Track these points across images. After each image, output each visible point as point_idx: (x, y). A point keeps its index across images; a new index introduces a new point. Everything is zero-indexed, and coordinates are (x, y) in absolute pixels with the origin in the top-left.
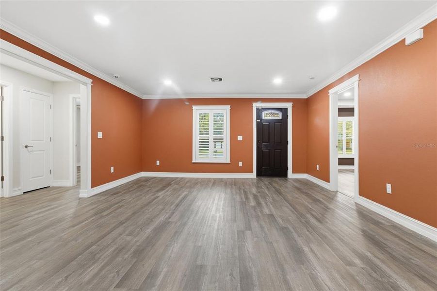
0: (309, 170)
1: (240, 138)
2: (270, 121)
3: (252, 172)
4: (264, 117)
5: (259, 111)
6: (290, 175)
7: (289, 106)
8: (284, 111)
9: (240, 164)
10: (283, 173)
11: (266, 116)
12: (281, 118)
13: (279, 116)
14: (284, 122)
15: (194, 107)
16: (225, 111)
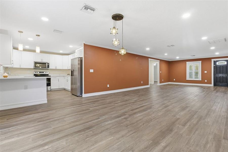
1: (206, 72)
3: (211, 84)
5: (215, 62)
9: (206, 81)
12: (226, 64)
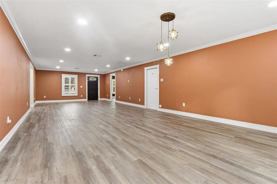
0: (105, 97)
1: (81, 87)
2: (92, 81)
4: (90, 80)
5: (88, 77)
6: (99, 99)
7: (99, 76)
8: (97, 78)
9: (82, 96)
10: (97, 99)
11: (91, 79)
13: (95, 79)
14: (97, 82)
15: (63, 75)
16: (76, 77)
